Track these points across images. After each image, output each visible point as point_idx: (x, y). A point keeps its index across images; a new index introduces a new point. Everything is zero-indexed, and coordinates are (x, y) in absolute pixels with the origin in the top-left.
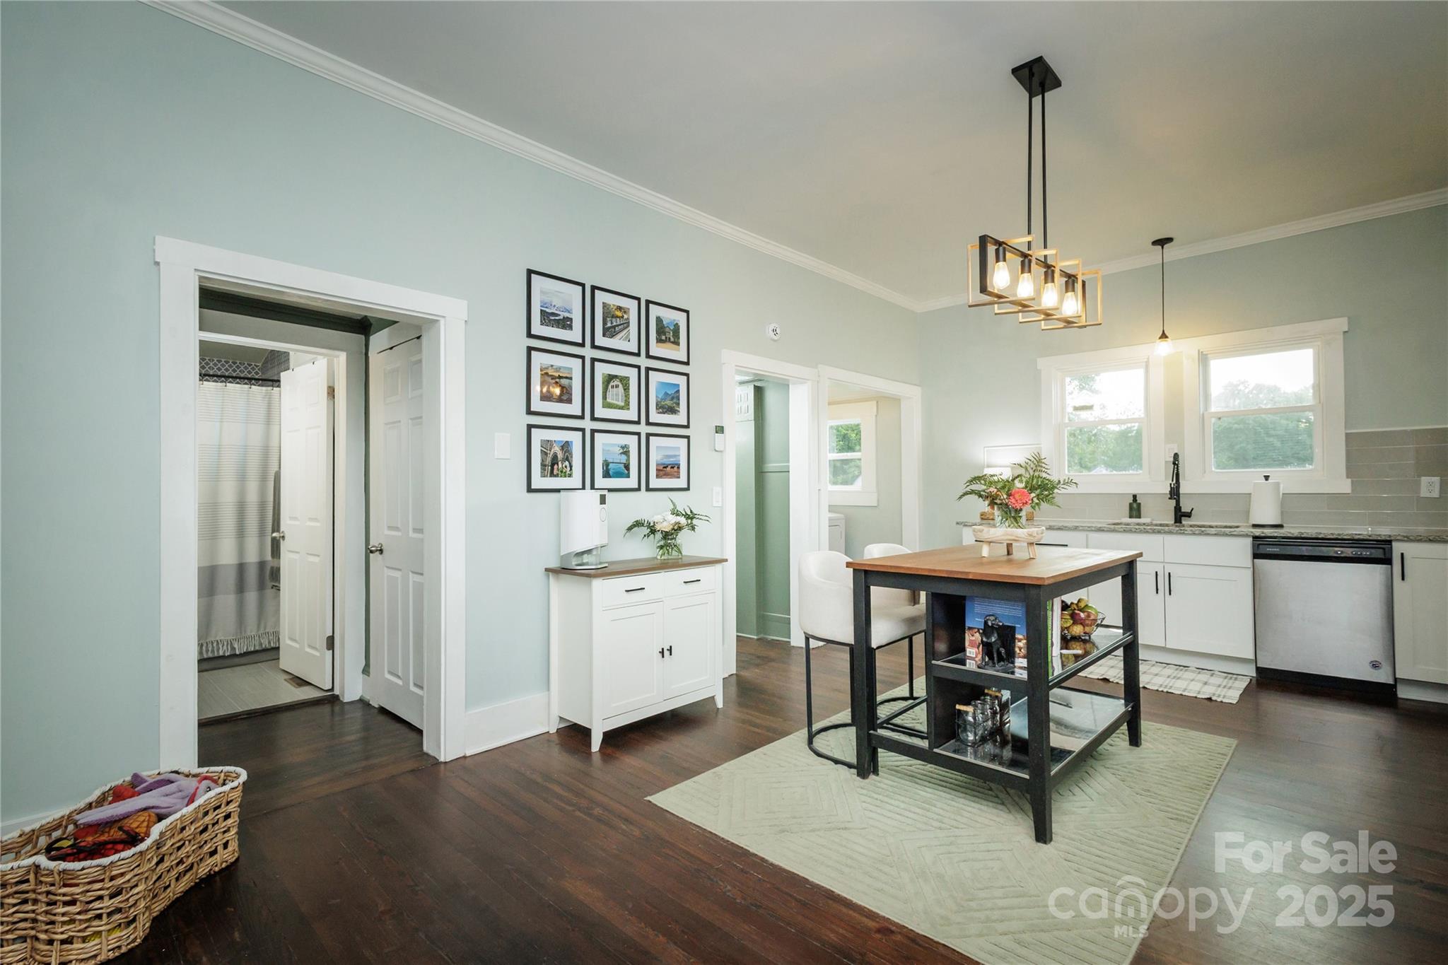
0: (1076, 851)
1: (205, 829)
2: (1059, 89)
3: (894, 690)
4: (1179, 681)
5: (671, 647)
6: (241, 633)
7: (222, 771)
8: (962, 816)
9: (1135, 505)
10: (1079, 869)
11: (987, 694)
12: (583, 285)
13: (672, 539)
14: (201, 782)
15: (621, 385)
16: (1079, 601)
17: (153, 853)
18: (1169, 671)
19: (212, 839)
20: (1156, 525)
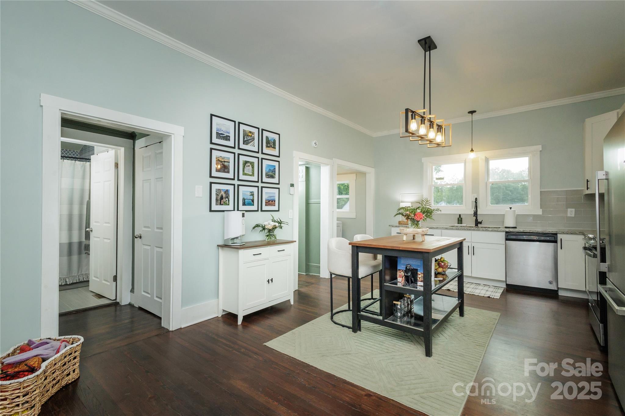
0: (441, 359)
1: (65, 364)
2: (436, 49)
3: (365, 296)
4: (477, 290)
5: (272, 279)
6: (70, 274)
7: (71, 338)
8: (396, 347)
9: (460, 219)
10: (443, 367)
11: (405, 297)
12: (235, 122)
13: (272, 232)
14: (62, 343)
15: (250, 166)
16: (441, 258)
17: (42, 376)
18: (473, 286)
19: (68, 368)
20: (468, 227)
